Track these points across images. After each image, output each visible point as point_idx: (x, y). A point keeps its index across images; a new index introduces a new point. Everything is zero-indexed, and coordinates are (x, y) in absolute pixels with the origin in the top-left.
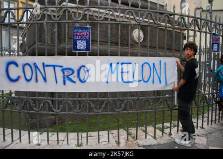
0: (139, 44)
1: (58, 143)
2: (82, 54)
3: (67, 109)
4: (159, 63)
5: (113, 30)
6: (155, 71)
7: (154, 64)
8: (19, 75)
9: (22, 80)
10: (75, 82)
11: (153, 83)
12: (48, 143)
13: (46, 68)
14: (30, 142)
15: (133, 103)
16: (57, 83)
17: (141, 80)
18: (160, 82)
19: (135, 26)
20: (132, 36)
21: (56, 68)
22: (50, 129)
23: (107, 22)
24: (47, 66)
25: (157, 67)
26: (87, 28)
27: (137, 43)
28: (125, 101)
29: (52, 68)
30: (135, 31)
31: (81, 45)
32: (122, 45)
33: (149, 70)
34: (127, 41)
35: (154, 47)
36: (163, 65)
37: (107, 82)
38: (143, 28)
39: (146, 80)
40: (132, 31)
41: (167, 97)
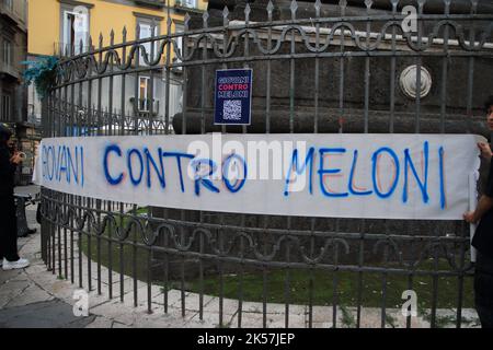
0: (418, 102)
1: (183, 315)
2: (234, 129)
3: (202, 246)
4: (422, 148)
5: (348, 72)
6: (410, 170)
7: (406, 151)
8: (122, 171)
9: (127, 182)
10: (217, 190)
11: (405, 199)
12: (166, 311)
13: (164, 159)
14: (136, 305)
15: (347, 247)
16: (183, 190)
17: (370, 192)
18: (426, 198)
19: (409, 60)
20: (398, 83)
21: (181, 158)
22: (187, 285)
23: (288, 56)
24: (166, 154)
25: (417, 160)
26: (243, 73)
27: (413, 100)
28: (329, 241)
29: (174, 159)
30: (407, 70)
31: (232, 109)
32: (373, 105)
33: (393, 169)
34: (386, 95)
35: (462, 108)
36: (433, 156)
37: (286, 193)
38: (431, 63)
39: (384, 192)
40: (399, 71)
41: (449, 240)
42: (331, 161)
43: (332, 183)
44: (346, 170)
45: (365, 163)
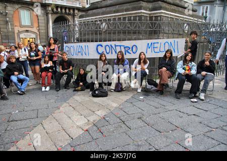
8: (103, 51)
10: (130, 53)
13: (116, 47)
29: (119, 47)
42: (156, 45)
43: (156, 50)
44: (159, 47)
45: (163, 44)
